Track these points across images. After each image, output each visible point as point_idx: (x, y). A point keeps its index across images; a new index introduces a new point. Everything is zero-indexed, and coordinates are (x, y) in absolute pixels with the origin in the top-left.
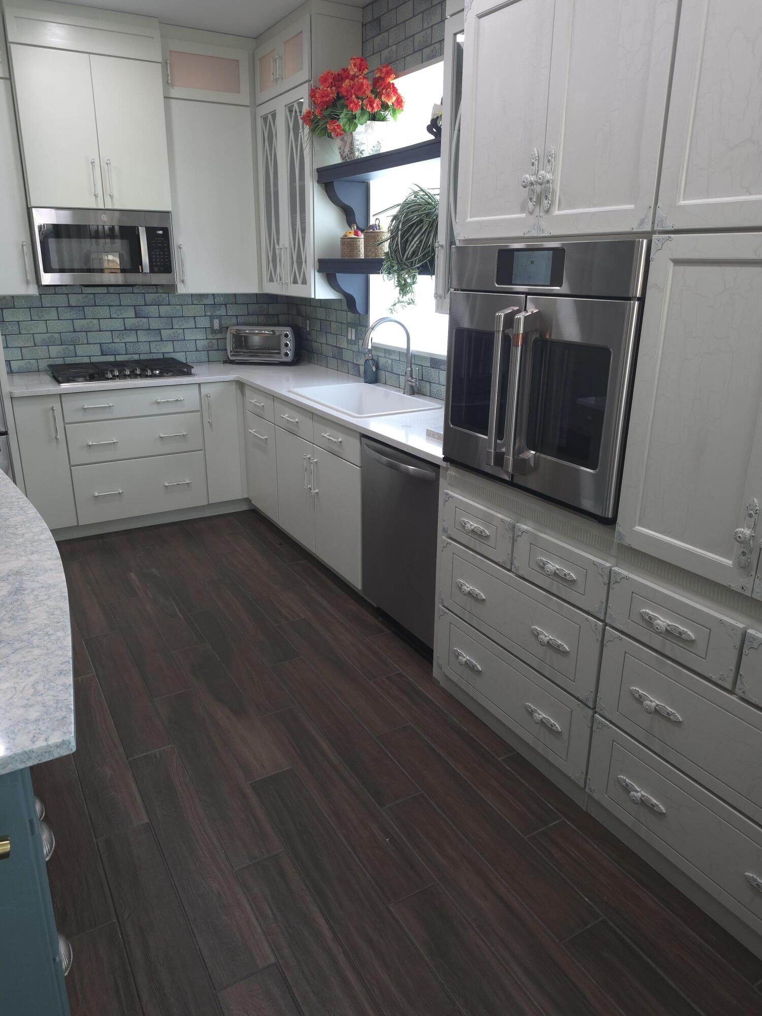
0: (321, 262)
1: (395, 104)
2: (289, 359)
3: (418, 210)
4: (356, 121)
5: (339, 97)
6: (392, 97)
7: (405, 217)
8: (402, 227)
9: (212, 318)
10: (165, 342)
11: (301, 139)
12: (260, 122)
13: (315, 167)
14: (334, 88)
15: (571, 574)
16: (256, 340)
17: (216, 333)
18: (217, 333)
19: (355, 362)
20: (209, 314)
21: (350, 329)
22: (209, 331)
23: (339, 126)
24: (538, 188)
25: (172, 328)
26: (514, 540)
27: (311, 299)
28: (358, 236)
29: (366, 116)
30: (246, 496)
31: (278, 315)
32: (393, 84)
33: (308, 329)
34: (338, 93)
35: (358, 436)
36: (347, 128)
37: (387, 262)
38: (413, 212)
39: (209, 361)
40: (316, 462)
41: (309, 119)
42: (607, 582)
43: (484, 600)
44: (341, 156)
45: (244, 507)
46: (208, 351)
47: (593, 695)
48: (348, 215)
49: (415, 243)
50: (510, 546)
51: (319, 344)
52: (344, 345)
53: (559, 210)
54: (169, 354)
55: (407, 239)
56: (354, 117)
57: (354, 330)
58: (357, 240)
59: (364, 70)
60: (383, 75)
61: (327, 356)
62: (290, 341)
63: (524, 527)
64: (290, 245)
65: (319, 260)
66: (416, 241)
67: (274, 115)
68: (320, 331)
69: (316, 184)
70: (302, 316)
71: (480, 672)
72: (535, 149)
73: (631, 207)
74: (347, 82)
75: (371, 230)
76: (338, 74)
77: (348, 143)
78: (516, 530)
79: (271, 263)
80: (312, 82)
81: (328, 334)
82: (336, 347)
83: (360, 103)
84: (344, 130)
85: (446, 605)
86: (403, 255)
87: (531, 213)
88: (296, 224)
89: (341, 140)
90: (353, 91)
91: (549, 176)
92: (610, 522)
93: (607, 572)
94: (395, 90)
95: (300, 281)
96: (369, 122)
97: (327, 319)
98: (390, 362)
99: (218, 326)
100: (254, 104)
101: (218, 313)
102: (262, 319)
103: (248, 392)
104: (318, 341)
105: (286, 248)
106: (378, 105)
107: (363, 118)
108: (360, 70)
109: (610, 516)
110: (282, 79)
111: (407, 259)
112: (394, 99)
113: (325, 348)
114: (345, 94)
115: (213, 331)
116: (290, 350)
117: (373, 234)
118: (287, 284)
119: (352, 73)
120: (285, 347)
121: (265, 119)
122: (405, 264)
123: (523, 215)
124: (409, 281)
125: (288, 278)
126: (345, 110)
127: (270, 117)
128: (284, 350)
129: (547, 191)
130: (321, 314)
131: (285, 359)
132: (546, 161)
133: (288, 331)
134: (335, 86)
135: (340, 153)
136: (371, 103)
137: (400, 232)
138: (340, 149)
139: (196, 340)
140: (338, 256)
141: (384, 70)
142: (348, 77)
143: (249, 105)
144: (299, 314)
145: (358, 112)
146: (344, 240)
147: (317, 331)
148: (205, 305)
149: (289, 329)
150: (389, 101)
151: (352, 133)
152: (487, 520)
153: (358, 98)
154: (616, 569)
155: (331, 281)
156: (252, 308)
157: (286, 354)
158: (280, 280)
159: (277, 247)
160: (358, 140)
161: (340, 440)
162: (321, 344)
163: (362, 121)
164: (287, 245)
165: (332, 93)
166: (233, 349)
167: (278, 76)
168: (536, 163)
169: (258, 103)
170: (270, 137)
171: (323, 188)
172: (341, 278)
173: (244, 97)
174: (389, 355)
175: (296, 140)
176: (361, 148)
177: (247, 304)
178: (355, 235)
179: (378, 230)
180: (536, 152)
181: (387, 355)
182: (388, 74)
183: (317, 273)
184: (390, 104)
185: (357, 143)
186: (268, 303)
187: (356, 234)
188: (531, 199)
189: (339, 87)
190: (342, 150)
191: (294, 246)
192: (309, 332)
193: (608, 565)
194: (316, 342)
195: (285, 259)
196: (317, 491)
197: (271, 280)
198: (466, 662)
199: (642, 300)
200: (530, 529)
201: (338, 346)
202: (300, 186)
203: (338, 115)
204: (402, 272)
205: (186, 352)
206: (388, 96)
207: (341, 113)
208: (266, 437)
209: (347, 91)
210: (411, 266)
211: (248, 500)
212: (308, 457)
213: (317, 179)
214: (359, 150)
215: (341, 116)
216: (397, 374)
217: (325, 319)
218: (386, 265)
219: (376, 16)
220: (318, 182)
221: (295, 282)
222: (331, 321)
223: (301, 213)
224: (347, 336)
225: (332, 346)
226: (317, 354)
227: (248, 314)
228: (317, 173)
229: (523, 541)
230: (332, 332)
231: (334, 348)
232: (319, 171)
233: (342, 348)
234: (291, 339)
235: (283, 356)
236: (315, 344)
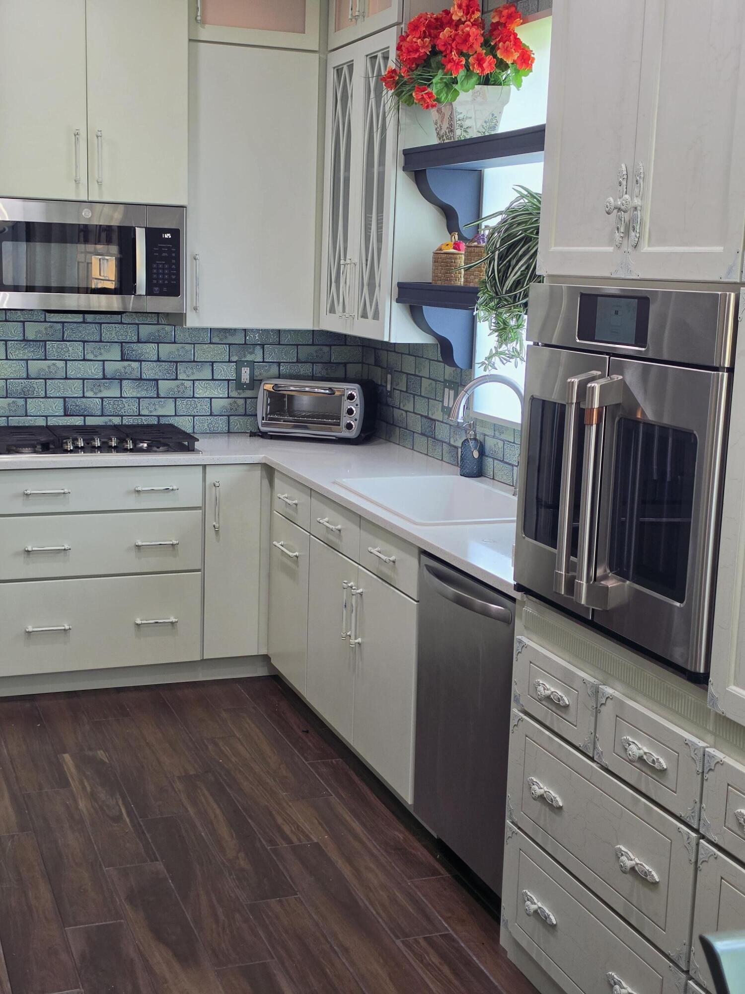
0: (401, 286)
1: (519, 62)
2: (353, 434)
3: (526, 222)
4: (456, 87)
5: (434, 52)
6: (512, 53)
7: (507, 230)
8: (502, 244)
9: (239, 364)
10: (163, 400)
12: (331, 75)
13: (401, 148)
14: (427, 40)
15: (661, 760)
16: (304, 402)
17: (243, 389)
18: (246, 389)
19: (452, 443)
20: (235, 358)
21: (447, 390)
22: (233, 384)
23: (430, 95)
24: (626, 216)
25: (176, 379)
26: (597, 711)
27: (383, 342)
28: (459, 250)
29: (474, 79)
30: (263, 651)
31: (345, 364)
32: (515, 35)
33: (388, 388)
34: (434, 47)
36: (443, 97)
37: (484, 294)
38: (519, 224)
39: (229, 432)
40: (361, 594)
41: (392, 80)
42: (701, 771)
43: (560, 808)
44: (438, 134)
45: (261, 671)
46: (229, 416)
47: (685, 949)
48: (449, 215)
49: (520, 268)
50: (593, 719)
51: (404, 413)
52: (438, 415)
53: (649, 246)
54: (169, 418)
55: (510, 261)
56: (455, 81)
57: (452, 393)
58: (458, 256)
59: (473, 13)
60: (503, 20)
61: (414, 432)
62: (357, 405)
63: (609, 691)
64: (361, 260)
65: (398, 283)
66: (522, 266)
67: (351, 67)
68: (406, 392)
69: (401, 173)
70: (382, 368)
71: (554, 926)
72: (623, 166)
73: (719, 249)
74: (447, 32)
75: (476, 244)
76: (437, 19)
77: (447, 116)
78: (600, 695)
79: (333, 285)
80: (403, 26)
81: (416, 397)
82: (427, 417)
83: (464, 63)
84: (438, 100)
85: (516, 820)
86: (502, 290)
87: (619, 247)
88: (371, 229)
89: (438, 111)
90: (454, 45)
91: (637, 202)
92: (701, 680)
93: (702, 752)
94: (517, 42)
95: (370, 314)
96: (478, 87)
97: (417, 373)
98: (501, 444)
99: (248, 377)
100: (325, 49)
101: (249, 358)
102: (318, 369)
103: (277, 482)
104: (402, 407)
105: (355, 264)
106: (490, 64)
107: (469, 82)
108: (467, 14)
109: (702, 671)
110: (364, 17)
111: (507, 293)
112: (516, 55)
113: (411, 419)
114: (443, 49)
115: (240, 386)
116: (356, 420)
117: (477, 250)
118: (353, 318)
119: (455, 18)
120: (347, 415)
121: (339, 71)
122: (506, 300)
123: (611, 249)
124: (513, 323)
125: (356, 310)
126: (440, 71)
127: (345, 69)
128: (346, 419)
129: (633, 219)
130: (409, 365)
131: (346, 434)
132: (635, 182)
133: (354, 389)
134: (430, 35)
135: (436, 129)
136: (480, 61)
137: (497, 253)
138: (436, 124)
139: (211, 398)
140: (429, 279)
141: (505, 12)
142: (450, 23)
143: (317, 49)
144: (377, 364)
145: (462, 73)
146: (440, 256)
147: (401, 391)
148: (230, 344)
149: (356, 386)
150: (508, 57)
151: (451, 104)
152: (567, 679)
153: (461, 53)
154: (711, 750)
156: (304, 352)
157: (349, 426)
158: (344, 311)
159: (342, 262)
160: (460, 113)
161: (392, 558)
162: (406, 411)
163: (466, 87)
164: (356, 260)
165: (423, 47)
166: (267, 414)
167: (357, 14)
168: (624, 183)
169: (330, 48)
170: (345, 99)
171: (410, 177)
172: (430, 313)
173: (311, 39)
174: (501, 433)
175: (378, 106)
176: (467, 123)
177: (297, 345)
178: (454, 248)
180: (624, 168)
181: (497, 433)
182: (511, 17)
183: (394, 304)
184: (509, 62)
185: (458, 117)
186: (330, 346)
187: (456, 246)
188: (618, 229)
189: (437, 37)
190: (438, 125)
191: (367, 260)
192: (390, 392)
193: (702, 744)
194: (399, 408)
195: (352, 278)
196: (359, 640)
197: (332, 310)
198: (536, 912)
199: (731, 370)
200: (617, 694)
201: (430, 416)
202: (379, 173)
203: (429, 80)
204: (500, 310)
205: (194, 416)
206: (507, 51)
207: (434, 77)
208: (297, 554)
209: (446, 45)
210: (515, 301)
211: (266, 658)
212: (350, 585)
213: (402, 163)
214: (462, 127)
215: (434, 81)
216: (510, 464)
217: (413, 372)
218: (482, 298)
220: (404, 169)
221: (364, 316)
222: (421, 377)
223: (377, 213)
224: (443, 402)
225: (422, 416)
226: (400, 427)
227: (298, 362)
228: (403, 156)
229: (607, 712)
230: (423, 394)
231: (425, 420)
232: (407, 153)
233: (435, 420)
234: (358, 402)
235: (344, 429)
236: (397, 412)
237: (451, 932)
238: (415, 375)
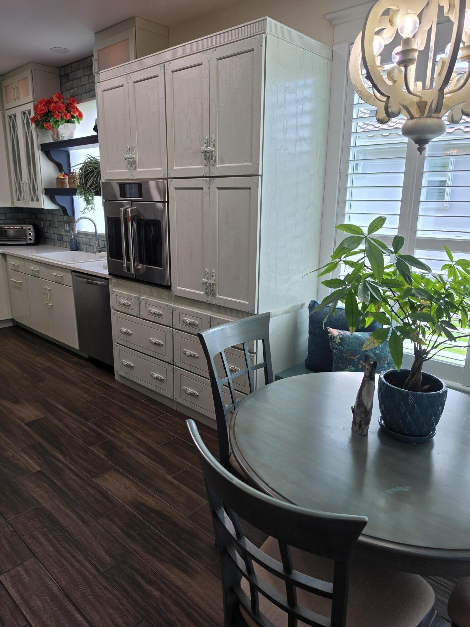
0: (46, 190)
1: (78, 116)
2: (32, 242)
3: (91, 166)
4: (59, 123)
5: (49, 111)
6: (76, 113)
7: (85, 169)
8: (84, 173)
11: (31, 129)
12: (7, 119)
13: (39, 143)
14: (46, 107)
15: (160, 312)
16: (11, 233)
21: (65, 224)
23: (50, 125)
24: (131, 160)
26: (139, 304)
27: (42, 209)
28: (65, 177)
29: (64, 121)
30: (11, 317)
31: (24, 219)
32: (76, 107)
33: (42, 226)
34: (49, 109)
35: (70, 272)
36: (54, 126)
37: (79, 189)
38: (89, 167)
40: (50, 289)
41: (34, 120)
42: (172, 311)
43: (131, 334)
44: (53, 139)
45: (11, 324)
47: (172, 359)
48: (59, 167)
49: (91, 181)
50: (138, 306)
51: (50, 234)
52: (63, 233)
53: (139, 169)
55: (87, 179)
56: (58, 121)
57: (68, 225)
58: (65, 179)
59: (61, 99)
60: (71, 102)
61: (54, 240)
63: (142, 297)
64: (28, 181)
65: (44, 189)
66: (92, 180)
67: (15, 116)
68: (50, 227)
69: (40, 152)
70: (38, 219)
71: (133, 367)
72: (128, 145)
73: (160, 169)
74: (53, 105)
75: (71, 175)
76: (48, 100)
77: (56, 133)
78: (140, 299)
79: (18, 191)
80: (35, 102)
81: (54, 228)
82: (59, 234)
83: (60, 115)
84: (53, 127)
85: (117, 341)
86: (86, 187)
87: (130, 169)
88: (31, 171)
89: (52, 131)
90: (56, 109)
91: (134, 156)
92: (169, 288)
93: (171, 307)
94: (77, 110)
95: (35, 199)
96: (65, 124)
98: (88, 240)
100: (3, 109)
102: (14, 221)
103: (8, 259)
104: (48, 232)
106: (69, 116)
108: (59, 99)
109: (169, 285)
110: (18, 98)
111: (88, 188)
112: (77, 114)
113: (53, 235)
114: (52, 110)
116: (33, 237)
117: (72, 177)
118: (28, 202)
119: (55, 100)
120: (29, 236)
121: (10, 117)
122: (88, 191)
123: (127, 170)
124: (90, 198)
125: (29, 199)
126: (52, 118)
127: (13, 117)
129: (133, 161)
130: (49, 217)
131: (29, 242)
132: (132, 150)
133: (30, 227)
134: (47, 106)
135: (52, 137)
136: (66, 115)
137: (83, 176)
138: (52, 135)
140: (55, 187)
141: (71, 100)
142: (53, 102)
143: (1, 109)
144: (36, 218)
145: (59, 119)
146: (58, 179)
147: (47, 227)
149: (31, 225)
150: (75, 114)
151: (57, 129)
152: (129, 298)
153: (59, 112)
154: (174, 305)
155: (52, 199)
156: (8, 215)
158: (24, 199)
159: (21, 182)
160: (60, 132)
161: (61, 275)
162: (51, 233)
163: (62, 123)
164: (27, 182)
165: (45, 109)
167: (16, 97)
168: (129, 150)
169: (5, 109)
170: (14, 126)
171: (44, 153)
172: (57, 197)
174: (88, 236)
175: (28, 129)
176: (63, 136)
177: (5, 213)
178: (63, 177)
179: (75, 175)
180: (128, 146)
181: (86, 237)
182: (74, 101)
183: (44, 196)
184: (75, 116)
185: (60, 133)
186: (17, 213)
187: (64, 176)
188: (129, 164)
189: (49, 106)
191: (31, 182)
192: (43, 227)
193: (171, 305)
194: (47, 232)
195: (26, 189)
196: (52, 304)
197: (19, 200)
198: (127, 365)
199: (168, 202)
200: (145, 298)
201: (60, 234)
202: (32, 152)
203: (49, 120)
204: (86, 194)
206: (74, 112)
207: (51, 119)
208: (21, 281)
209: (53, 109)
210: (91, 191)
211: (12, 320)
212: (45, 287)
213: (41, 148)
214: (61, 136)
215: (51, 121)
216: (92, 246)
217: (51, 220)
218: (78, 191)
219: (66, 73)
220: (42, 150)
221: (32, 200)
222: (55, 221)
223: (33, 165)
224: (64, 228)
225: (57, 234)
226: (49, 239)
227: (6, 219)
228: (40, 146)
229: (143, 304)
230: (56, 227)
231: (58, 235)
232: (42, 145)
233: (62, 235)
234: (33, 231)
235: (29, 240)
236: (47, 234)
237: (99, 379)
238: (52, 221)
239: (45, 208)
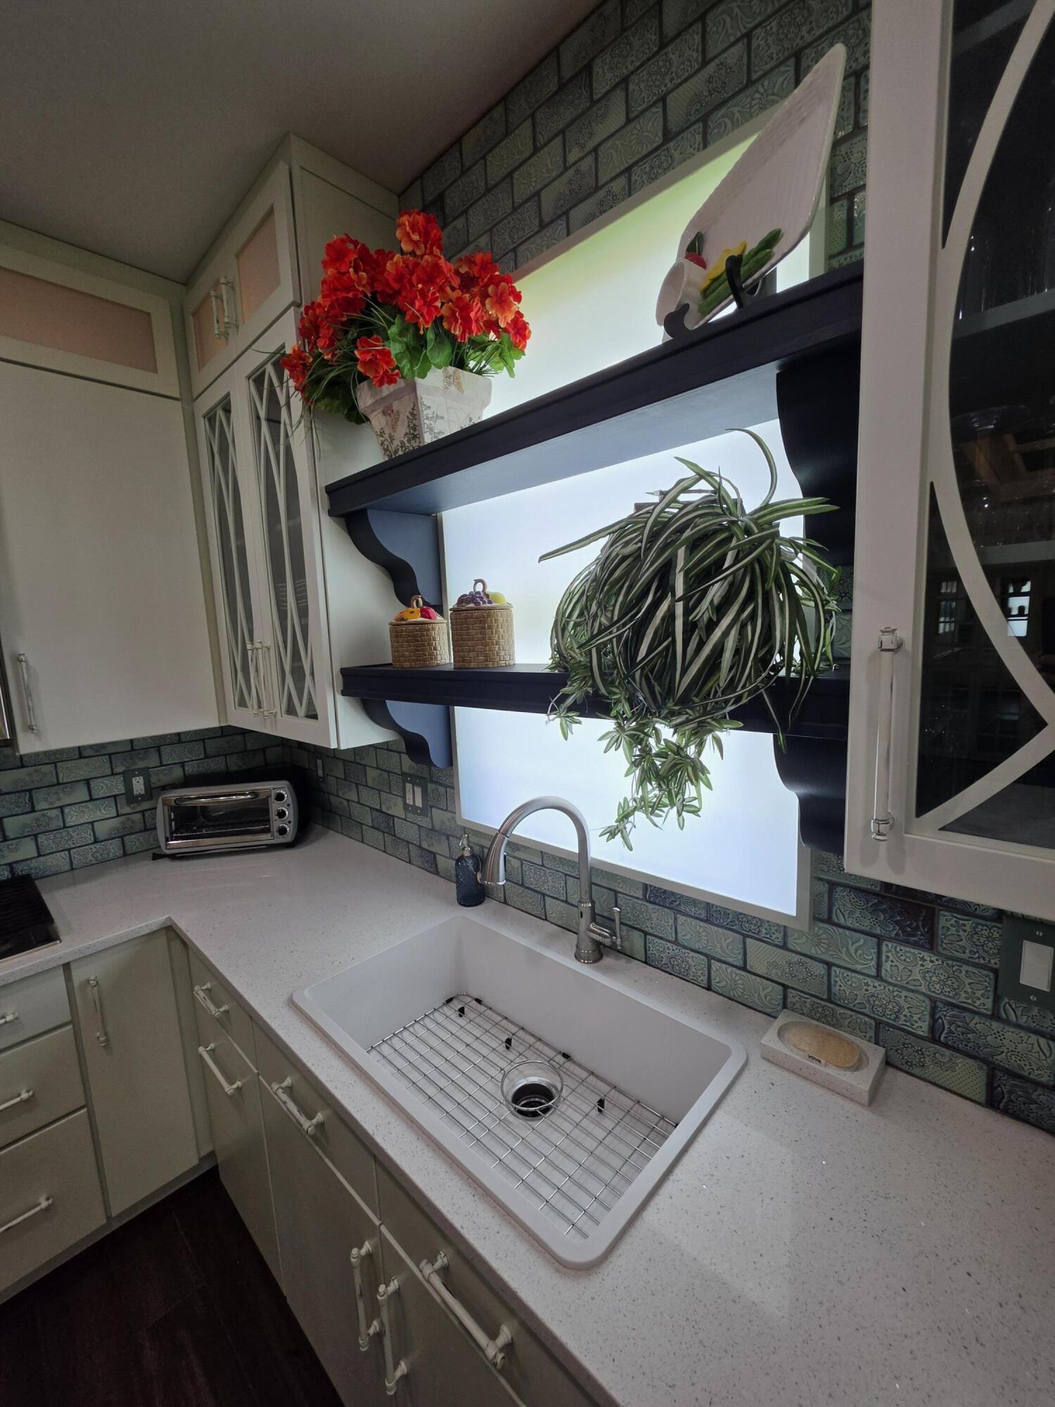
0: (344, 672)
1: (512, 330)
2: (289, 837)
4: (426, 355)
5: (377, 302)
6: (507, 310)
9: (127, 776)
10: (14, 842)
11: (287, 436)
12: (202, 425)
13: (324, 484)
14: (363, 274)
17: (138, 802)
18: (141, 801)
19: (425, 845)
20: (120, 769)
21: (409, 785)
22: (121, 800)
23: (385, 357)
25: (33, 811)
28: (430, 618)
31: (263, 749)
33: (320, 773)
34: (374, 293)
39: (125, 854)
44: (386, 450)
46: (122, 837)
51: (345, 803)
52: (397, 810)
54: (29, 862)
56: (422, 343)
57: (418, 791)
58: (430, 627)
59: (432, 246)
60: (475, 272)
61: (362, 824)
62: (289, 805)
64: (276, 641)
65: (342, 669)
67: (227, 404)
68: (345, 779)
69: (326, 518)
70: (308, 751)
74: (397, 261)
77: (405, 417)
79: (240, 674)
80: (302, 307)
81: (361, 788)
82: (380, 811)
84: (397, 371)
88: (286, 601)
89: (384, 413)
90: (414, 280)
94: (514, 298)
95: (301, 711)
96: (451, 369)
97: (358, 761)
99: (143, 787)
100: (188, 396)
101: (141, 764)
102: (233, 760)
104: (341, 795)
105: (268, 649)
106: (477, 321)
107: (441, 354)
108: (424, 244)
112: (512, 316)
113: (356, 810)
114: (396, 286)
115: (130, 798)
116: (290, 822)
117: (476, 613)
118: (275, 716)
119: (405, 249)
120: (277, 817)
121: (211, 418)
125: (279, 707)
126: (400, 321)
127: (220, 410)
128: (276, 823)
131: (280, 838)
133: (282, 787)
134: (366, 271)
135: (382, 444)
136: (462, 313)
138: (381, 435)
139: (92, 823)
140: (387, 660)
141: (478, 259)
143: (178, 396)
145: (429, 338)
146: (399, 628)
147: (337, 778)
148: (110, 755)
149: (285, 783)
150: (500, 317)
151: (416, 386)
155: (374, 710)
157: (282, 831)
158: (260, 706)
159: (249, 646)
160: (429, 407)
162: (348, 801)
163: (436, 360)
164: (269, 642)
165: (358, 283)
166: (172, 833)
169: (195, 395)
170: (224, 448)
171: (339, 524)
173: (167, 380)
175: (276, 442)
177: (204, 739)
178: (422, 617)
179: (487, 605)
183: (340, 698)
184: (502, 323)
185: (425, 413)
187: (425, 614)
189: (375, 278)
190: (387, 436)
191: (285, 642)
192: (323, 778)
194: (338, 796)
195: (266, 665)
197: (242, 703)
201: (384, 809)
203: (381, 331)
205: (69, 850)
206: (500, 303)
207: (391, 325)
208: (238, 1084)
209: (400, 277)
213: (327, 507)
214: (431, 429)
215: (390, 332)
216: (536, 891)
217: (352, 760)
220: (331, 513)
221: (291, 710)
222: (365, 766)
223: (294, 579)
224: (404, 797)
225: (371, 808)
226: (341, 816)
227: (206, 757)
228: (326, 495)
230: (370, 784)
231: (375, 814)
232: (332, 490)
233: (393, 816)
234: (290, 802)
235: (276, 834)
236: (334, 800)
238: (355, 762)
239: (343, 747)
